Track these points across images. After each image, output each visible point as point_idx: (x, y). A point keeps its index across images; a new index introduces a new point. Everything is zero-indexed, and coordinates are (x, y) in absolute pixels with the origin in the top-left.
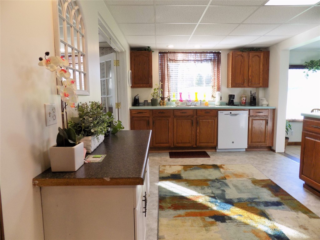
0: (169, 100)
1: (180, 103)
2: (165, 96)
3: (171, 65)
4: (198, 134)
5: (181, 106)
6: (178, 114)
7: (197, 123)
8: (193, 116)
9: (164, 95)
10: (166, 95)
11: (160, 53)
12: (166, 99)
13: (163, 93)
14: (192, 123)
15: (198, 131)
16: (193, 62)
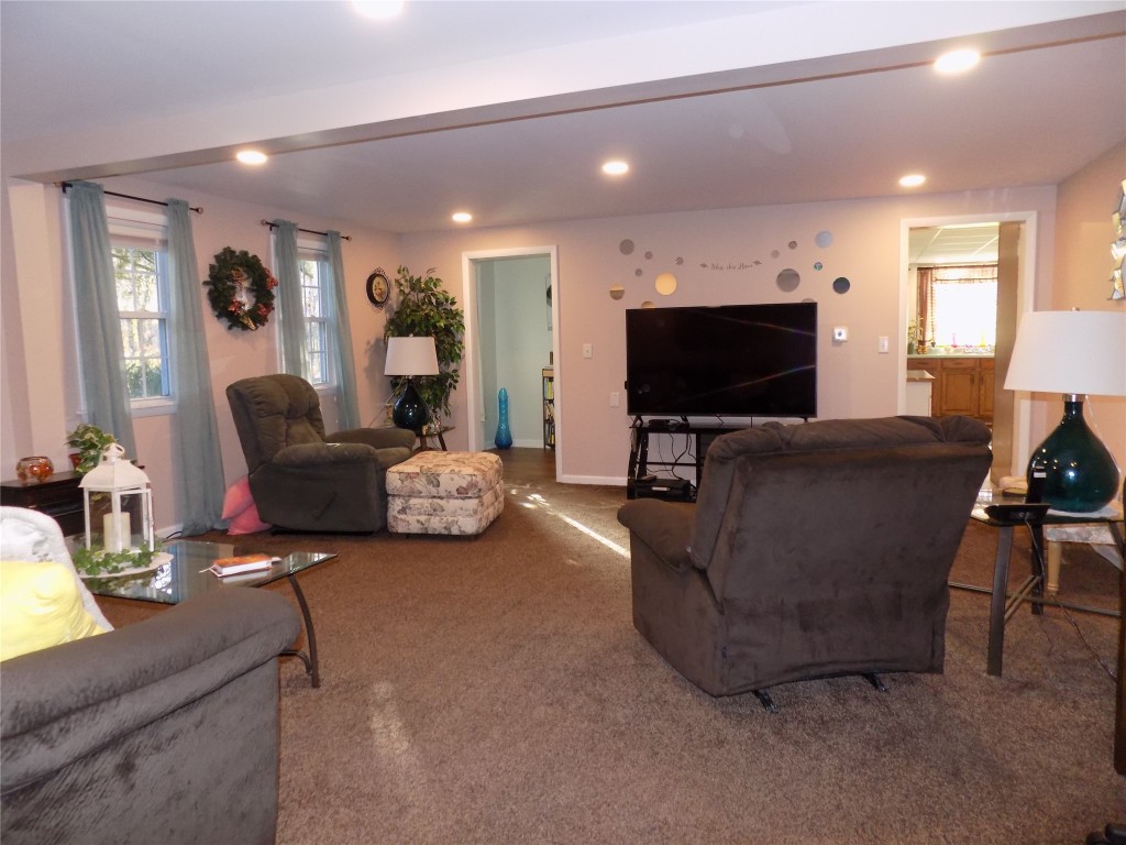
0: (933, 344)
1: (952, 350)
2: (927, 339)
3: (936, 286)
4: (982, 397)
5: (952, 353)
6: (951, 365)
7: (981, 379)
8: (973, 369)
9: (924, 337)
10: (929, 336)
11: (919, 269)
12: (928, 344)
13: (923, 333)
14: (972, 381)
15: (982, 392)
16: (956, 284)
